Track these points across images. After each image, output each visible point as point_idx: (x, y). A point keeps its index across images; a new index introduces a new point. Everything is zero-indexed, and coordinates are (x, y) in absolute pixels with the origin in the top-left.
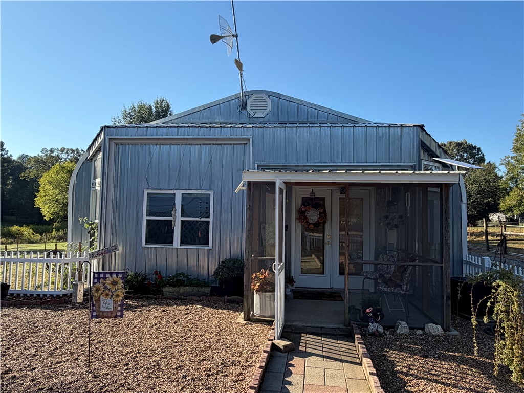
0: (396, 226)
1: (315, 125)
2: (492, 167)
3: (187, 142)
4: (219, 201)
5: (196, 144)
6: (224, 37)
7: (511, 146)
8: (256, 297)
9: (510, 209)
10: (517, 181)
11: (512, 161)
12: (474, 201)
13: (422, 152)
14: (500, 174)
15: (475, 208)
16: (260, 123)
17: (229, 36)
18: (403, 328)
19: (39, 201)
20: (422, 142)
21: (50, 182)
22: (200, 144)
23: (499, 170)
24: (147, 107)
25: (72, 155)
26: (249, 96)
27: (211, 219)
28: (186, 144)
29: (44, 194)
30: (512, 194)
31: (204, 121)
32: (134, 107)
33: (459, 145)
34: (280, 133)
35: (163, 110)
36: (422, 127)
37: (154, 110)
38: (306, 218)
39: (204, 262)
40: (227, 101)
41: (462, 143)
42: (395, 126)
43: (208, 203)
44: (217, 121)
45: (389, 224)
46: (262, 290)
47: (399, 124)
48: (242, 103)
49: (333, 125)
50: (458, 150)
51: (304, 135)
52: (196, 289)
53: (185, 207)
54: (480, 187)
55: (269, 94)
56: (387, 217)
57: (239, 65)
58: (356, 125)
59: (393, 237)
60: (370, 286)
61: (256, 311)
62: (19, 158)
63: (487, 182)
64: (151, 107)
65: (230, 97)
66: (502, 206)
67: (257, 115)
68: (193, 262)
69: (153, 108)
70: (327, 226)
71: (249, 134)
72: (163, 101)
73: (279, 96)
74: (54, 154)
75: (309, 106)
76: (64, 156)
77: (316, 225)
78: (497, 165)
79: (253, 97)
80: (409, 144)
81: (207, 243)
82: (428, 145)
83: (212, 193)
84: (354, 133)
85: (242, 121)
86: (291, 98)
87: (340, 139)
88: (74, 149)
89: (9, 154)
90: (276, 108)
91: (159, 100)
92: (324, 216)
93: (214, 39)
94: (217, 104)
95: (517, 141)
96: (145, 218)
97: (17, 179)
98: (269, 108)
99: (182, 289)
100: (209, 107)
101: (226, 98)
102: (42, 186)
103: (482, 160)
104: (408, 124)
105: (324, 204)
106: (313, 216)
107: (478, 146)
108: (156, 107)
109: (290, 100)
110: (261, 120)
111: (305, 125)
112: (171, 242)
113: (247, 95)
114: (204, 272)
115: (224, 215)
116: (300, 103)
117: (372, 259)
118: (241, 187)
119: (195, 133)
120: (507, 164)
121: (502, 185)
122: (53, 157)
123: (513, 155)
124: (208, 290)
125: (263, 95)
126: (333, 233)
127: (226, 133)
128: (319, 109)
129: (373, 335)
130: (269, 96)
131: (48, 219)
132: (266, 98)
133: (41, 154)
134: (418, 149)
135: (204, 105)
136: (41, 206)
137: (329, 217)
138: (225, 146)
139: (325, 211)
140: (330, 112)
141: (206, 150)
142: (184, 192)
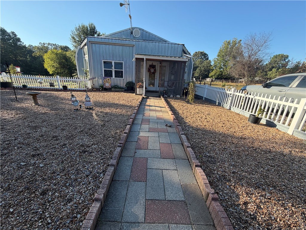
0: (174, 74)
1: (154, 42)
2: (210, 62)
3: (115, 44)
4: (125, 65)
5: (118, 45)
6: (125, 4)
7: (217, 54)
8: (138, 89)
9: (212, 76)
10: (216, 67)
11: (216, 60)
12: (202, 73)
13: (183, 53)
14: (212, 64)
15: (202, 76)
16: (137, 39)
17: (126, 4)
18: (172, 96)
19: (46, 66)
20: (183, 49)
21: (49, 58)
22: (119, 45)
23: (212, 63)
24: (86, 27)
25: (54, 46)
26: (134, 29)
27: (123, 70)
28: (114, 45)
29: (47, 63)
30: (213, 71)
31: (119, 37)
32: (80, 26)
33: (201, 53)
34: (144, 44)
35: (92, 29)
36: (184, 45)
37: (89, 28)
38: (150, 71)
39: (122, 83)
40: (126, 30)
41: (203, 52)
42: (177, 44)
43: (122, 65)
44: (123, 37)
45: (172, 73)
46: (139, 87)
47: (178, 43)
48: (131, 32)
49: (159, 42)
50: (201, 55)
51: (151, 45)
52: (120, 90)
53: (115, 66)
54: (205, 68)
55: (140, 29)
56: (172, 71)
57: (130, 17)
58: (166, 43)
59: (173, 77)
60: (166, 89)
61: (138, 93)
62: (29, 46)
63: (207, 67)
64: (87, 27)
65: (127, 29)
66: (210, 75)
67: (136, 36)
68: (119, 83)
69: (88, 27)
70: (156, 73)
71: (134, 43)
72: (92, 24)
73: (143, 30)
74: (45, 46)
75: (153, 35)
76: (50, 47)
77: (153, 73)
78: (212, 61)
79: (135, 30)
80: (180, 50)
81: (122, 77)
82: (185, 50)
83: (123, 62)
84: (165, 45)
85: (131, 38)
86: (147, 31)
87: (161, 47)
88: (54, 44)
89: (24, 44)
90: (142, 34)
91: (90, 23)
92: (155, 70)
93: (121, 5)
94: (123, 31)
95: (219, 52)
96: (103, 69)
97: (31, 56)
98: (140, 34)
99: (117, 89)
100: (120, 32)
101: (126, 29)
102: (45, 59)
103: (208, 59)
104: (180, 44)
105: (155, 67)
106: (152, 70)
107: (207, 54)
108: (90, 27)
109: (146, 32)
110: (137, 38)
111: (151, 42)
112: (112, 77)
113: (133, 29)
114: (122, 86)
115: (127, 69)
116: (150, 34)
117: (167, 80)
118: (134, 59)
119: (117, 42)
120: (215, 61)
121: (211, 68)
122: (45, 47)
123: (217, 58)
124: (124, 90)
125: (138, 29)
126: (157, 75)
127: (127, 42)
128: (156, 36)
129: (165, 97)
130: (140, 30)
131: (51, 74)
132: (139, 30)
133: (39, 45)
134: (182, 52)
135: (119, 31)
136: (47, 68)
137: (156, 71)
138: (127, 47)
139: (155, 69)
140: (159, 38)
141: (121, 47)
142: (115, 61)
